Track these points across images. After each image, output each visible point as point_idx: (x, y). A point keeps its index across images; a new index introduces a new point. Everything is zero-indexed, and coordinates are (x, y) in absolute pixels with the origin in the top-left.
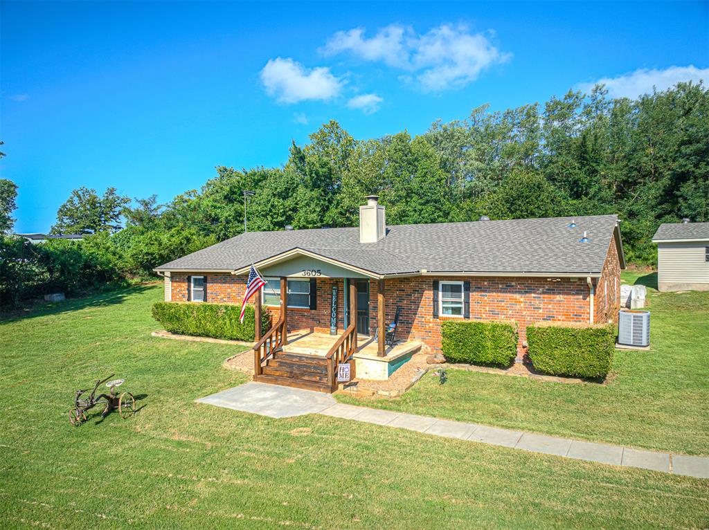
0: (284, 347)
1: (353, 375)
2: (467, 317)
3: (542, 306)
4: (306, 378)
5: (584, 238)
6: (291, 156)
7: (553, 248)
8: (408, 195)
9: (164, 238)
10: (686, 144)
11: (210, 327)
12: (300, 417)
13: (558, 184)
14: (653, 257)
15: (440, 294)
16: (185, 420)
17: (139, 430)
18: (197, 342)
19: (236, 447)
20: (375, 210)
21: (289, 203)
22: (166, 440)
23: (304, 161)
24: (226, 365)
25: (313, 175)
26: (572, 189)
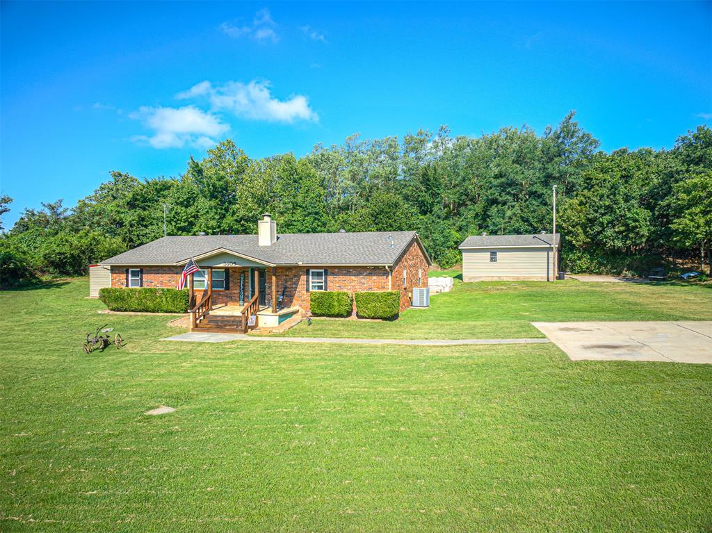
0: (210, 312)
2: (326, 290)
3: (366, 282)
4: (228, 327)
5: (392, 245)
6: (189, 169)
7: (375, 250)
8: (294, 208)
11: (150, 304)
12: (229, 341)
13: (411, 203)
15: (311, 277)
20: (269, 224)
21: (191, 210)
22: (153, 353)
23: (202, 174)
24: (170, 324)
25: (211, 187)
26: (421, 208)
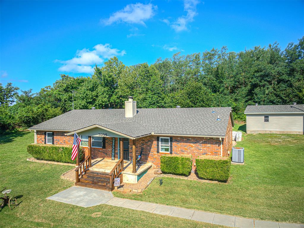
0: (90, 168)
1: (121, 182)
2: (171, 153)
3: (202, 148)
4: (100, 184)
5: (218, 119)
6: (95, 72)
7: (206, 123)
8: (147, 90)
9: (35, 109)
10: (256, 72)
11: (55, 157)
12: (97, 206)
13: (208, 87)
14: (244, 118)
15: (160, 143)
16: (41, 210)
17: (19, 216)
18: (49, 164)
19: (65, 225)
20: (132, 103)
21: (94, 93)
22: (32, 222)
23: (101, 75)
24: (62, 177)
25: (105, 81)
26: (213, 89)
